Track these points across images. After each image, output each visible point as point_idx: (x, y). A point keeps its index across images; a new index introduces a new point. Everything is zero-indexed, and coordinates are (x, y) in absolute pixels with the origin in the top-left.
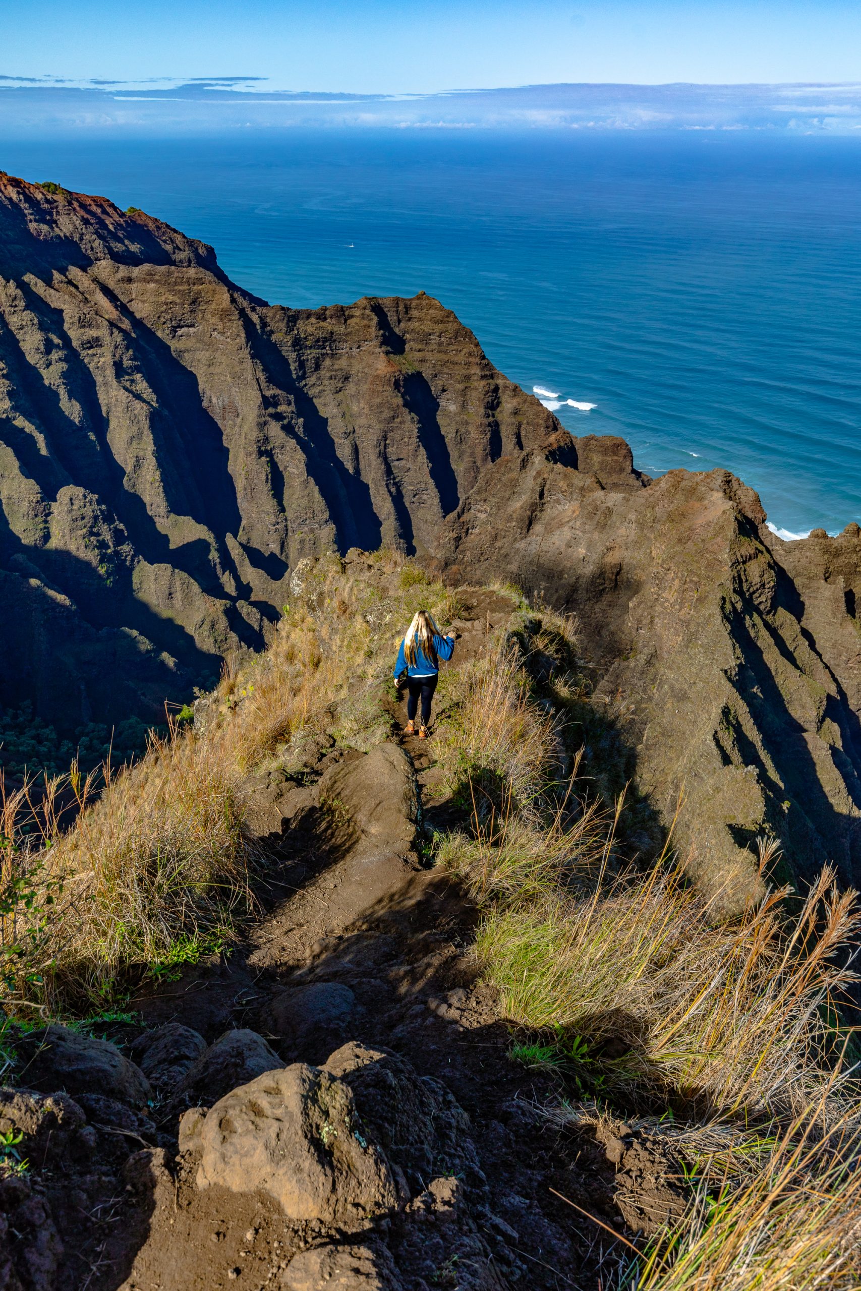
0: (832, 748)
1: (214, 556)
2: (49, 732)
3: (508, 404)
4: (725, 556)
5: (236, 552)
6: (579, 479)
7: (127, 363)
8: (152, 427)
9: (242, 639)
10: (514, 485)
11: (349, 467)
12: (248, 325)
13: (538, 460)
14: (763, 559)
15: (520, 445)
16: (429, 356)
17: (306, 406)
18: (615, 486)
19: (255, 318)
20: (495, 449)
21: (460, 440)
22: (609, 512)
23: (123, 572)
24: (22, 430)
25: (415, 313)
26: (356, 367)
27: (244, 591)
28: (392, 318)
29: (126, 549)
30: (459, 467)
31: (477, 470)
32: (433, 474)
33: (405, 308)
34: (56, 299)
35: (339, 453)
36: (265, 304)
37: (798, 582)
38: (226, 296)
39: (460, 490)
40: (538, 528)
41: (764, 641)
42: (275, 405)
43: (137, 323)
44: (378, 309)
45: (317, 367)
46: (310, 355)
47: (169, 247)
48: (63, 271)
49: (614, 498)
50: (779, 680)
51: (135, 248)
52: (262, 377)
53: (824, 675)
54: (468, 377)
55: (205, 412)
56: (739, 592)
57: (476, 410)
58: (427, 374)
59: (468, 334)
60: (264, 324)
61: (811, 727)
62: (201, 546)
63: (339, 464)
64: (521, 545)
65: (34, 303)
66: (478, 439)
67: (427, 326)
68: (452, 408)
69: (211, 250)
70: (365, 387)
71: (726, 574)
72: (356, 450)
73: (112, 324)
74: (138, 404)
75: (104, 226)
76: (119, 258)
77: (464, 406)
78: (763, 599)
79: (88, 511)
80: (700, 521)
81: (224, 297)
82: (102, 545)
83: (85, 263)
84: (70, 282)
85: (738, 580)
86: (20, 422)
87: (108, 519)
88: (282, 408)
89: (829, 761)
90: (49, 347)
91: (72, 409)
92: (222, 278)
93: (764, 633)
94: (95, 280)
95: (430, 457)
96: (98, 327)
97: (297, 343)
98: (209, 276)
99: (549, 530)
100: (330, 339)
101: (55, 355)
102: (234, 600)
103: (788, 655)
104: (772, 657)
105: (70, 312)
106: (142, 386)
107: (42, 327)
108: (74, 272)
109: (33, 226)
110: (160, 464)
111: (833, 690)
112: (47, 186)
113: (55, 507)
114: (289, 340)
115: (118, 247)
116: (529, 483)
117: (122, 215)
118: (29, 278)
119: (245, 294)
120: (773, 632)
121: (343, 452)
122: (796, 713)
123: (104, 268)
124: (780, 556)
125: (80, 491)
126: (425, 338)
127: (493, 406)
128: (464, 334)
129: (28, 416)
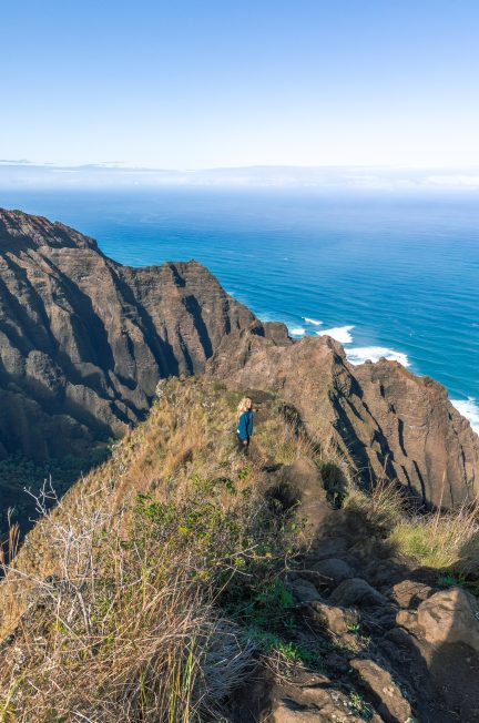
0: (378, 453)
1: (103, 381)
2: (30, 464)
3: (233, 309)
4: (329, 373)
5: (113, 378)
6: (265, 342)
7: (58, 293)
8: (72, 323)
9: (118, 417)
10: (237, 345)
11: (164, 339)
12: (114, 275)
13: (247, 333)
14: (346, 373)
15: (238, 326)
16: (197, 288)
17: (142, 311)
18: (281, 344)
19: (117, 272)
20: (228, 329)
21: (212, 325)
22: (279, 355)
23: (61, 390)
24: (10, 325)
25: (189, 269)
26: (164, 293)
27: (118, 396)
28: (179, 271)
29: (63, 378)
30: (212, 338)
31: (221, 339)
32: (201, 341)
33: (185, 266)
34: (23, 264)
35: (158, 333)
36: (121, 265)
37: (360, 383)
38: (103, 262)
39: (213, 348)
40: (248, 363)
41: (347, 408)
42: (129, 311)
43: (62, 275)
44: (173, 267)
45: (147, 294)
46: (143, 288)
47: (75, 240)
48: (25, 251)
49: (281, 349)
50: (354, 425)
51: (59, 240)
52: (122, 299)
53: (373, 423)
54: (214, 297)
55: (96, 315)
56: (336, 388)
57: (219, 311)
58: (196, 295)
59: (214, 278)
60: (121, 275)
61: (368, 444)
62: (96, 375)
63: (159, 337)
64: (242, 371)
65: (12, 266)
66: (220, 324)
67: (195, 275)
68: (208, 311)
69: (95, 241)
70: (168, 303)
71: (330, 380)
72: (166, 331)
73: (50, 275)
74: (64, 313)
75: (44, 230)
76: (52, 245)
77: (213, 311)
78: (346, 391)
79: (44, 362)
80: (318, 358)
81: (102, 263)
82: (51, 377)
83: (35, 247)
84: (29, 256)
85: (335, 383)
86: (9, 322)
87: (53, 365)
88: (132, 313)
89: (376, 460)
90: (21, 287)
91: (34, 316)
92: (101, 254)
93: (347, 405)
94: (41, 255)
95: (200, 333)
96: (43, 277)
97: (137, 283)
98: (94, 253)
99: (253, 364)
100: (151, 281)
101: (23, 291)
102: (113, 400)
103: (358, 415)
104: (350, 415)
105: (30, 271)
106: (66, 303)
107: (17, 277)
108: (31, 252)
109: (9, 230)
110: (76, 340)
111: (377, 428)
112: (16, 211)
113: (28, 361)
114: (133, 282)
115: (51, 240)
116: (244, 343)
117: (52, 225)
118: (8, 254)
119: (111, 261)
120: (351, 405)
121: (161, 332)
122: (362, 439)
123: (45, 249)
124: (352, 371)
125: (39, 353)
126: (194, 280)
127: (226, 310)
128: (211, 278)
129: (13, 319)
